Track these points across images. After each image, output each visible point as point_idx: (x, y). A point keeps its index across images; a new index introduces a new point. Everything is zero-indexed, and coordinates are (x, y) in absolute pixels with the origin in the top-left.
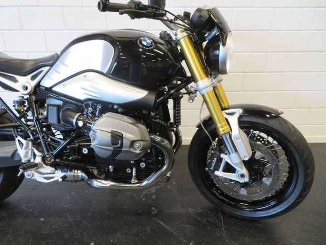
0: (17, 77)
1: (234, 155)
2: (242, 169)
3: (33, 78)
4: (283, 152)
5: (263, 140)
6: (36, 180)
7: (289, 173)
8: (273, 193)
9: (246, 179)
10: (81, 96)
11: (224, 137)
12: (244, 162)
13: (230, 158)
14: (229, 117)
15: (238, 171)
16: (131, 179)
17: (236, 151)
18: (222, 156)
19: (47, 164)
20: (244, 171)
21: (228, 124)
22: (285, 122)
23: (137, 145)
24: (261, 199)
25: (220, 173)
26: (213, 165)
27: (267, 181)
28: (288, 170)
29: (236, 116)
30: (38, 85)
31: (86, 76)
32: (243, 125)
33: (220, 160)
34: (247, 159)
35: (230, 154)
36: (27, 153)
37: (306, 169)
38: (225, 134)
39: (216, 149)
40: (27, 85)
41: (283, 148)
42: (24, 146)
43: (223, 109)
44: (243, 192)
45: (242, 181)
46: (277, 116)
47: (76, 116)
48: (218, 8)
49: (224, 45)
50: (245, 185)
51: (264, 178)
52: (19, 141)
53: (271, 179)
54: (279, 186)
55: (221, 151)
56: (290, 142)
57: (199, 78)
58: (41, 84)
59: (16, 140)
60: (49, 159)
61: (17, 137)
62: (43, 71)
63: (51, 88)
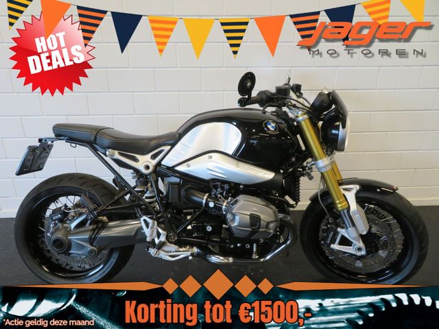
0: (138, 156)
1: (351, 229)
2: (359, 242)
3: (154, 157)
4: (398, 225)
5: (377, 213)
7: (403, 245)
8: (387, 265)
9: (363, 253)
10: (206, 176)
11: (342, 212)
12: (362, 236)
13: (347, 232)
14: (346, 193)
15: (355, 245)
16: (252, 255)
17: (354, 225)
18: (339, 229)
19: (171, 243)
20: (361, 244)
21: (346, 200)
22: (401, 198)
23: (272, 225)
24: (375, 271)
25: (335, 246)
26: (329, 239)
27: (382, 253)
28: (402, 242)
29: (354, 192)
30: (159, 164)
31: (211, 157)
32: (360, 200)
33: (336, 233)
34: (365, 233)
35: (347, 228)
36: (153, 232)
37: (421, 242)
38: (343, 210)
39: (332, 224)
40: (148, 164)
41: (398, 222)
42: (150, 225)
43: (340, 184)
44: (359, 264)
45: (359, 254)
46: (392, 192)
47: (205, 197)
48: (336, 91)
49: (344, 127)
50: (361, 258)
51: (380, 251)
52: (144, 220)
53: (387, 252)
54: (394, 258)
55: (338, 225)
56: (405, 217)
57: (318, 157)
58: (163, 163)
59: (142, 219)
60: (173, 237)
61: (141, 217)
62: (164, 150)
63: (173, 167)
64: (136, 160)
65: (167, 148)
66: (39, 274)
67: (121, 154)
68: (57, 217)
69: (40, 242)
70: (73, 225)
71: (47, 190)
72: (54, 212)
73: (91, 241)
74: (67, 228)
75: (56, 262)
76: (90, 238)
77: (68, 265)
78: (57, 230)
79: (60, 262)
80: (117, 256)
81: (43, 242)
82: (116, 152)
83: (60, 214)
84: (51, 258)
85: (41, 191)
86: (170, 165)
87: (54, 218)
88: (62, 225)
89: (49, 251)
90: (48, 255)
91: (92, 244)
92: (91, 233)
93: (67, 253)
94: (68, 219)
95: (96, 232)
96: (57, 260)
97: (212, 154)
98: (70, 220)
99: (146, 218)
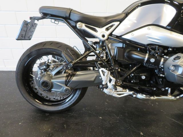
0: (97, 28)
3: (107, 29)
30: (111, 34)
36: (107, 79)
40: (104, 34)
42: (106, 74)
47: (147, 56)
52: (102, 71)
58: (113, 33)
59: (100, 70)
60: (119, 82)
61: (100, 68)
62: (114, 25)
63: (121, 36)
64: (95, 30)
65: (116, 23)
66: (31, 103)
67: (86, 26)
68: (43, 68)
69: (31, 83)
70: (54, 73)
71: (36, 50)
72: (41, 65)
73: (66, 83)
74: (50, 74)
75: (40, 95)
76: (66, 81)
77: (47, 97)
78: (43, 76)
79: (42, 96)
80: (79, 93)
81: (32, 83)
82: (84, 25)
83: (45, 66)
84: (38, 93)
85: (33, 51)
86: (119, 35)
87: (41, 68)
88: (47, 73)
89: (36, 89)
90: (36, 91)
91: (66, 85)
92: (66, 78)
93: (50, 91)
94: (50, 69)
95: (69, 78)
96: (41, 94)
97: (150, 27)
98: (51, 70)
99: (103, 69)
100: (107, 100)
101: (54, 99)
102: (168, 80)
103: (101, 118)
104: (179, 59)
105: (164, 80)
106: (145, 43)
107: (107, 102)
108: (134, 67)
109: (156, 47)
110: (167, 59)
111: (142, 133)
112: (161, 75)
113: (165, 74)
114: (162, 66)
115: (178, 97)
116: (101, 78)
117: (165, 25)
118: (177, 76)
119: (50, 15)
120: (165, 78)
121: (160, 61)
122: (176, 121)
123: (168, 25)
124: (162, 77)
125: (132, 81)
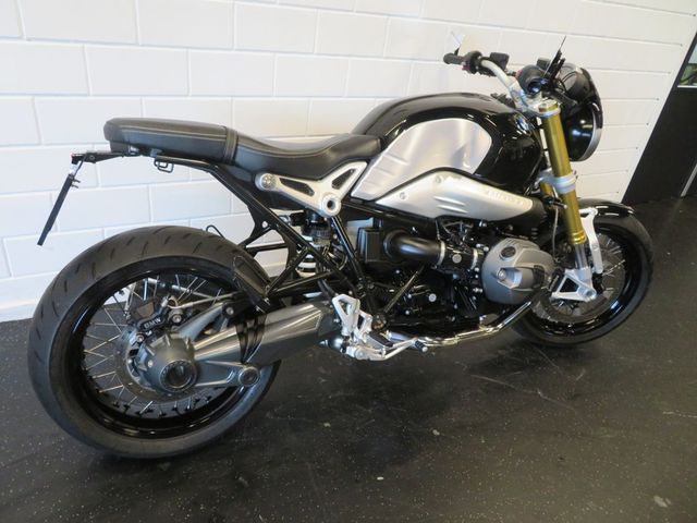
0: (310, 184)
1: (583, 269)
3: (338, 183)
6: (369, 360)
9: (594, 297)
12: (595, 277)
13: (577, 274)
14: (582, 221)
18: (566, 271)
20: (591, 287)
25: (557, 295)
29: (591, 218)
30: (347, 198)
33: (562, 277)
34: (599, 272)
35: (578, 268)
36: (354, 318)
38: (579, 244)
40: (331, 198)
42: (350, 308)
45: (588, 299)
47: (442, 249)
49: (600, 125)
52: (341, 301)
57: (561, 173)
58: (352, 194)
59: (335, 301)
60: (380, 322)
61: (333, 296)
62: (354, 170)
63: (374, 200)
64: (306, 190)
65: (360, 166)
67: (283, 181)
73: (244, 356)
74: (181, 341)
76: (243, 349)
82: (277, 178)
83: (162, 316)
86: (368, 198)
91: (243, 362)
95: (250, 338)
97: (441, 174)
98: (178, 324)
99: (343, 296)
100: (322, 371)
101: (175, 409)
102: (490, 298)
103: (326, 425)
104: (514, 253)
105: (483, 300)
106: (432, 214)
107: (324, 376)
108: (410, 276)
109: (459, 225)
110: (486, 253)
111: (436, 432)
112: (477, 290)
113: (484, 285)
114: (477, 269)
115: (500, 326)
116: (337, 321)
117: (472, 172)
118: (512, 290)
119: (160, 151)
120: (484, 294)
121: (472, 257)
122: (492, 380)
123: (478, 171)
124: (478, 293)
125: (407, 312)
